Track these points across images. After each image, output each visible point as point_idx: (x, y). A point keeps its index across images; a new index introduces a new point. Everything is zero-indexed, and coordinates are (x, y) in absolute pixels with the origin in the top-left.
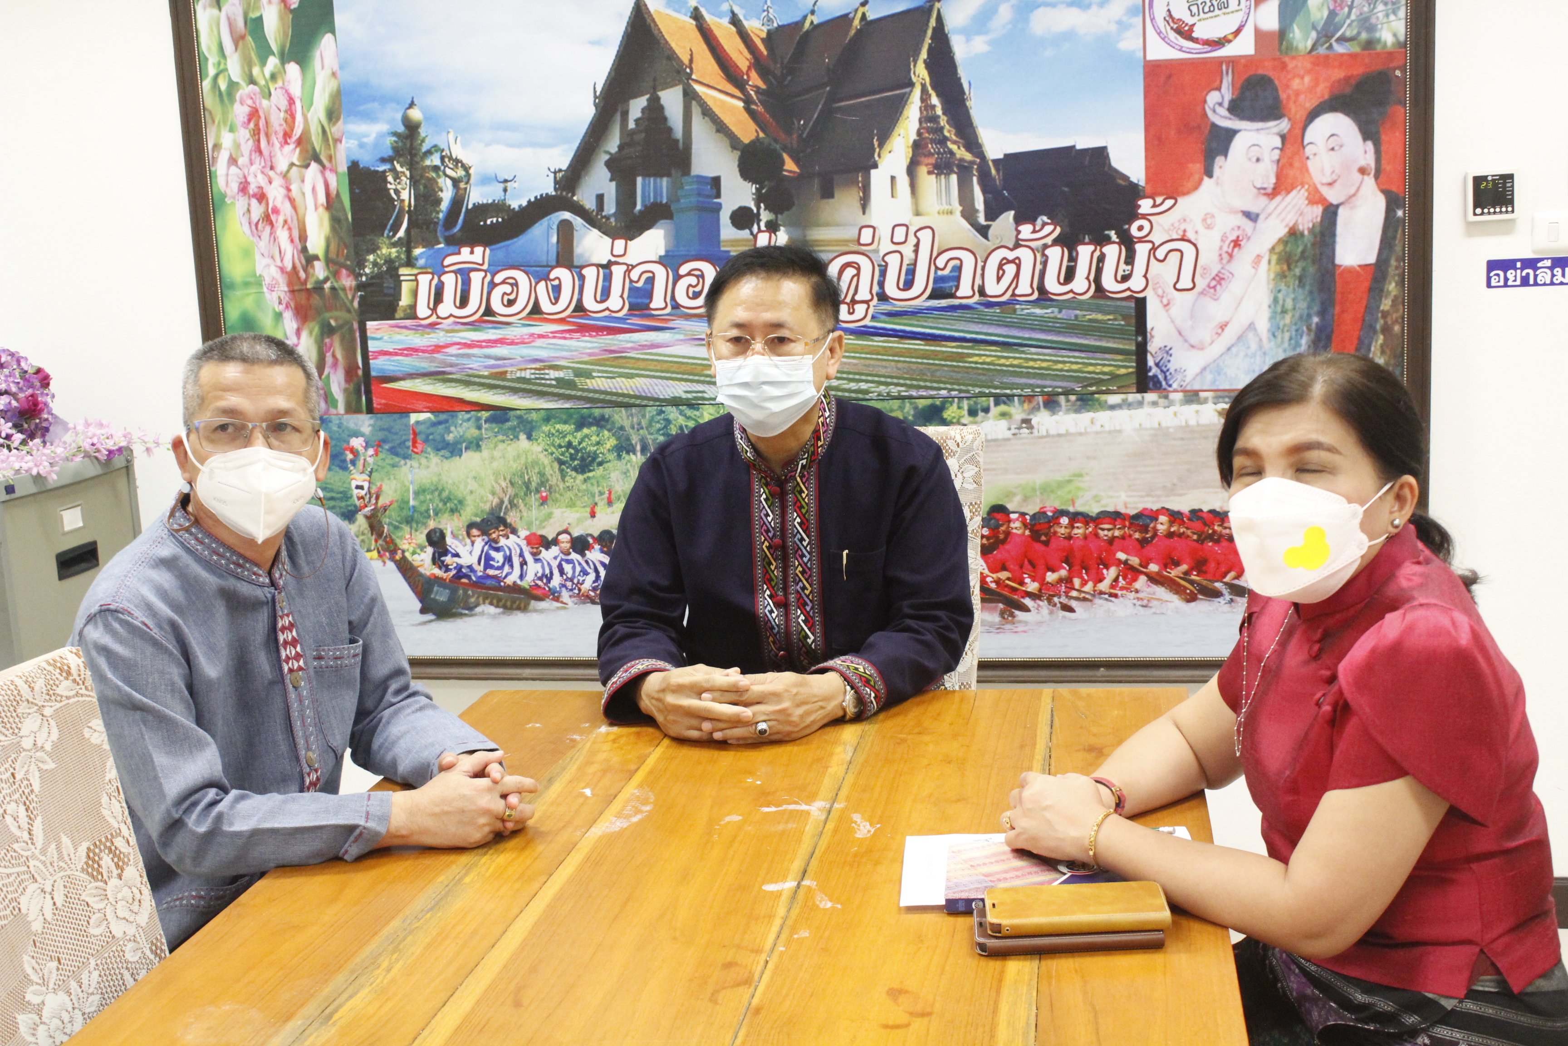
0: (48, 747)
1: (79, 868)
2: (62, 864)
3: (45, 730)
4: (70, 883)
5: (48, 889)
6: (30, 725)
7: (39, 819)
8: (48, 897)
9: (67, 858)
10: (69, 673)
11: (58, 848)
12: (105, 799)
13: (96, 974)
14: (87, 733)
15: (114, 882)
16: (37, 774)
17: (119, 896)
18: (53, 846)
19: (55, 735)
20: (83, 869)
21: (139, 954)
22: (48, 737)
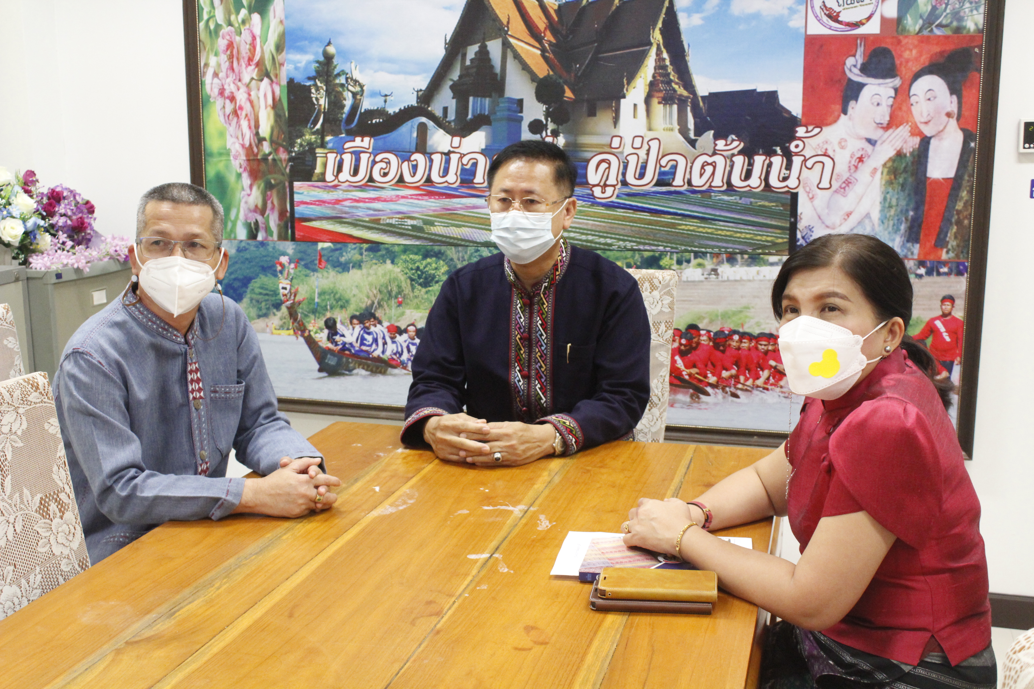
0: (19, 433)
1: (34, 509)
2: (23, 507)
3: (18, 422)
4: (27, 519)
5: (12, 521)
6: (8, 418)
7: (9, 477)
8: (11, 526)
9: (26, 503)
10: (38, 388)
11: (21, 496)
12: (56, 469)
13: (39, 577)
14: (47, 426)
15: (57, 520)
16: (10, 449)
17: (60, 529)
18: (17, 495)
19: (25, 426)
20: (36, 511)
21: (71, 567)
22: (20, 426)
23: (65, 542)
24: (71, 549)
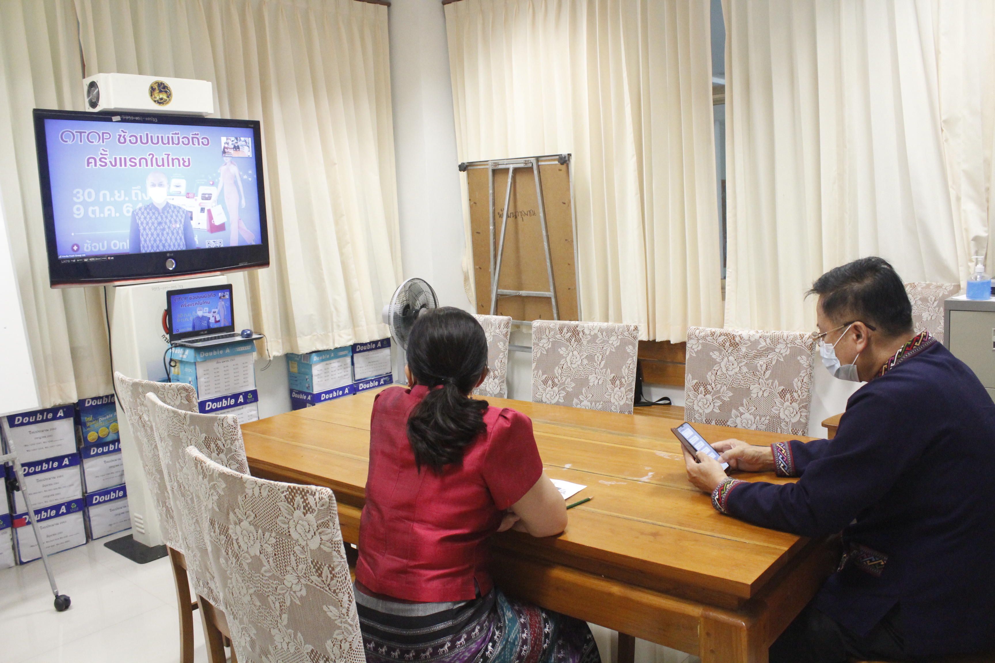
0: (615, 346)
3: (617, 341)
5: (599, 378)
6: (613, 338)
8: (597, 380)
10: (629, 330)
11: (606, 371)
12: (624, 367)
14: (627, 348)
15: (617, 389)
16: (609, 351)
18: (605, 370)
19: (618, 344)
20: (610, 380)
22: (617, 343)
23: (617, 399)
24: (619, 404)
